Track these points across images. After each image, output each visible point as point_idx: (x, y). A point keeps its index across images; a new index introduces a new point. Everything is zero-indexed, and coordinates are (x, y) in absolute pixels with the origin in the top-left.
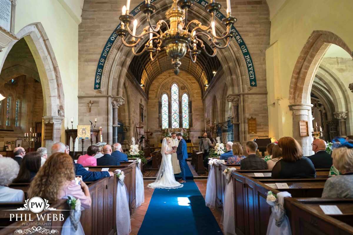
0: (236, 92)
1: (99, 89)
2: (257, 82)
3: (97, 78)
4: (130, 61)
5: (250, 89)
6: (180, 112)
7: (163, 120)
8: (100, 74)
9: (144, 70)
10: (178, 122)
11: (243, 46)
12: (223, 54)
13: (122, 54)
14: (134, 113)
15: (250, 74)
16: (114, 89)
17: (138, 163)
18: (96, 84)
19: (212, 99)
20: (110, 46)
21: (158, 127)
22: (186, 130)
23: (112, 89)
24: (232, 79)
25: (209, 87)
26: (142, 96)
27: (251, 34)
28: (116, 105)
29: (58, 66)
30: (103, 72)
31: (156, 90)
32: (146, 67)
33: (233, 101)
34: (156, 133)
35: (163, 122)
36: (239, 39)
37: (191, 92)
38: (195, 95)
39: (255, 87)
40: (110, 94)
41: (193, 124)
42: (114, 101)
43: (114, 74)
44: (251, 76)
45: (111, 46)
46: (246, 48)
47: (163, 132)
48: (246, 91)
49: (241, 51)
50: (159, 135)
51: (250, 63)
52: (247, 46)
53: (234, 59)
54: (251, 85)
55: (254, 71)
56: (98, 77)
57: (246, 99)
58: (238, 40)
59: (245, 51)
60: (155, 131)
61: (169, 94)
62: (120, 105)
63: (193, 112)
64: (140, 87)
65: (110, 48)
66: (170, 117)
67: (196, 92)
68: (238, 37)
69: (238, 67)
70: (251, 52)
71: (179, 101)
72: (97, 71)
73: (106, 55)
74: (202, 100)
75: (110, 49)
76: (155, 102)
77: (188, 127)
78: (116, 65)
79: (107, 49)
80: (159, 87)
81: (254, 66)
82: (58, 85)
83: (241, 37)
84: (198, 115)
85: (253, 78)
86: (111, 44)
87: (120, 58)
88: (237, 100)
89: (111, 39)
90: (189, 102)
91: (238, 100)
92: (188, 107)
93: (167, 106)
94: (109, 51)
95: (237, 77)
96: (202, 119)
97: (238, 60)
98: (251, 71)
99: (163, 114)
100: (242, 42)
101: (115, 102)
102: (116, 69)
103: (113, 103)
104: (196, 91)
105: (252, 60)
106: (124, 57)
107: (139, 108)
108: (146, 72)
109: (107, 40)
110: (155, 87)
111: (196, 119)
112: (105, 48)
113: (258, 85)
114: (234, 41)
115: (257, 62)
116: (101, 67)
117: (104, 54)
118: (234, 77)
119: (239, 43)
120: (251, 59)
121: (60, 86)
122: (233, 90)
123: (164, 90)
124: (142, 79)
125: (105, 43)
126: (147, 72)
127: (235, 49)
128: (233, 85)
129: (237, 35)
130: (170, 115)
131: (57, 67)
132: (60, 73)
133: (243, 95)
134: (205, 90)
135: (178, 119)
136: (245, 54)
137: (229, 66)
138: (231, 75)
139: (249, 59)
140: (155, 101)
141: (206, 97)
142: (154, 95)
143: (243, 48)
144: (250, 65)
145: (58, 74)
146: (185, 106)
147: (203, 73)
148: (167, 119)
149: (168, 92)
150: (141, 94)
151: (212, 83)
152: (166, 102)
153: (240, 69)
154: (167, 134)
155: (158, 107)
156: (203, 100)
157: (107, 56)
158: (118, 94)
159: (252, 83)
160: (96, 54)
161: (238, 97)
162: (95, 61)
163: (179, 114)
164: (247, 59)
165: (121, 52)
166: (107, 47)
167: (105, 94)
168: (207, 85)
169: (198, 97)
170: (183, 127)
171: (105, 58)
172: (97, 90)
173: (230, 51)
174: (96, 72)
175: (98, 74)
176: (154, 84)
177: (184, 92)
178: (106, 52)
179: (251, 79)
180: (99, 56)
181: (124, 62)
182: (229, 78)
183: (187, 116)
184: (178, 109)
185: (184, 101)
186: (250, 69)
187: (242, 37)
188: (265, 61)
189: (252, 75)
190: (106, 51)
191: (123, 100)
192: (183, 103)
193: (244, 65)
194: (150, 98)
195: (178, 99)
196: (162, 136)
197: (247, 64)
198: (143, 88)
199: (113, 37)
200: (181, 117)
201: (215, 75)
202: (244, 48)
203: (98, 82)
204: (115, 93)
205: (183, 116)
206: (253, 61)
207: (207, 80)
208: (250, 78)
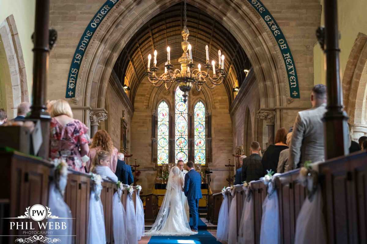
0: (271, 106)
1: (73, 98)
2: (301, 92)
3: (70, 82)
4: (116, 57)
5: (290, 102)
6: (191, 135)
7: (158, 148)
8: (75, 76)
9: (130, 63)
10: (187, 153)
11: (282, 40)
12: (253, 49)
13: (106, 47)
14: (114, 134)
15: (291, 80)
16: (94, 98)
17: (138, 189)
18: (68, 90)
19: (244, 113)
20: (89, 36)
21: (150, 162)
22: (200, 168)
23: (91, 97)
24: (265, 87)
25: (240, 92)
26: (125, 105)
27: (293, 24)
28: (95, 121)
29: (25, 68)
30: (79, 74)
31: (148, 94)
32: (133, 57)
33: (266, 117)
34: (146, 172)
35: (159, 152)
36: (276, 29)
37: (210, 100)
38: (217, 105)
39: (298, 99)
40: (88, 105)
41: (213, 158)
42: (93, 115)
43: (95, 76)
44: (292, 84)
45: (91, 37)
46: (286, 42)
47: (159, 169)
48: (285, 105)
49: (278, 47)
50: (152, 175)
51: (291, 65)
52: (286, 39)
53: (268, 59)
54: (292, 96)
55: (296, 76)
56: (73, 80)
57: (284, 115)
58: (274, 31)
59: (284, 48)
60: (145, 168)
61: (171, 102)
62: (101, 120)
63: (213, 135)
64: (123, 90)
65: (90, 38)
66: (171, 143)
67: (219, 100)
68: (274, 27)
69: (273, 69)
70: (292, 48)
71: (189, 115)
72: (70, 72)
73: (83, 49)
74: (230, 113)
75: (89, 41)
76: (146, 116)
77: (205, 163)
78: (97, 63)
79: (86, 40)
80: (152, 90)
81: (296, 68)
82: (22, 92)
83: (278, 26)
84: (222, 140)
85: (295, 86)
86: (91, 33)
87: (103, 53)
88: (272, 117)
89: (92, 26)
90: (206, 118)
91: (274, 117)
92: (204, 126)
93: (167, 123)
94: (88, 43)
95: (273, 85)
96: (230, 148)
97: (274, 60)
98: (293, 75)
99: (159, 137)
100: (279, 33)
101: (95, 117)
102: (98, 68)
103: (91, 118)
104: (220, 98)
105: (294, 61)
106: (108, 51)
107: (120, 127)
108: (133, 65)
109: (86, 27)
110: (147, 90)
111: (219, 147)
112: (82, 39)
113: (301, 96)
114: (268, 32)
115: (301, 63)
116: (75, 66)
117: (81, 47)
118: (268, 83)
119: (276, 35)
120: (292, 58)
121: (25, 95)
122: (267, 103)
123: (162, 95)
124: (125, 77)
125: (83, 32)
126: (135, 64)
127: (270, 44)
128: (266, 95)
129: (273, 24)
130: (172, 140)
131: (23, 68)
132: (26, 76)
133: (280, 110)
134: (235, 97)
135: (187, 147)
136: (284, 52)
137: (261, 67)
138: (264, 80)
139: (289, 58)
140: (145, 114)
141: (236, 109)
142: (145, 104)
143: (281, 43)
144: (290, 67)
145: (24, 77)
146: (200, 125)
147: (230, 69)
148: (167, 148)
149: (169, 98)
150: (123, 102)
151: (243, 88)
152: (166, 116)
153: (277, 73)
154: (167, 173)
155: (150, 125)
156: (232, 114)
157: (85, 50)
158: (99, 105)
159: (293, 94)
160: (69, 47)
161: (274, 113)
162: (67, 56)
163: (188, 138)
164: (287, 59)
165: (105, 45)
166: (86, 38)
167: (81, 104)
168: (236, 89)
169: (224, 108)
170: (196, 163)
171: (82, 53)
172: (69, 99)
173: (263, 46)
174: (68, 73)
175: (71, 75)
176: (145, 84)
177: (199, 100)
178: (84, 45)
179: (292, 87)
180: (73, 51)
181: (108, 60)
182: (261, 85)
183: (203, 142)
184: (187, 130)
185: (198, 115)
186: (290, 73)
187: (281, 27)
188: (313, 63)
189: (293, 82)
190: (84, 43)
191: (105, 115)
192: (195, 120)
193: (282, 67)
194: (136, 109)
195: (187, 111)
196: (157, 177)
197: (286, 65)
198: (126, 92)
199: (94, 23)
200: (191, 145)
201: (247, 75)
202: (283, 43)
203: (72, 88)
204: (95, 104)
205: (196, 143)
206: (296, 61)
207: (237, 81)
208: (290, 86)
